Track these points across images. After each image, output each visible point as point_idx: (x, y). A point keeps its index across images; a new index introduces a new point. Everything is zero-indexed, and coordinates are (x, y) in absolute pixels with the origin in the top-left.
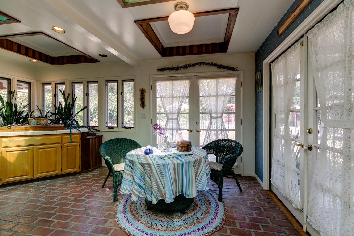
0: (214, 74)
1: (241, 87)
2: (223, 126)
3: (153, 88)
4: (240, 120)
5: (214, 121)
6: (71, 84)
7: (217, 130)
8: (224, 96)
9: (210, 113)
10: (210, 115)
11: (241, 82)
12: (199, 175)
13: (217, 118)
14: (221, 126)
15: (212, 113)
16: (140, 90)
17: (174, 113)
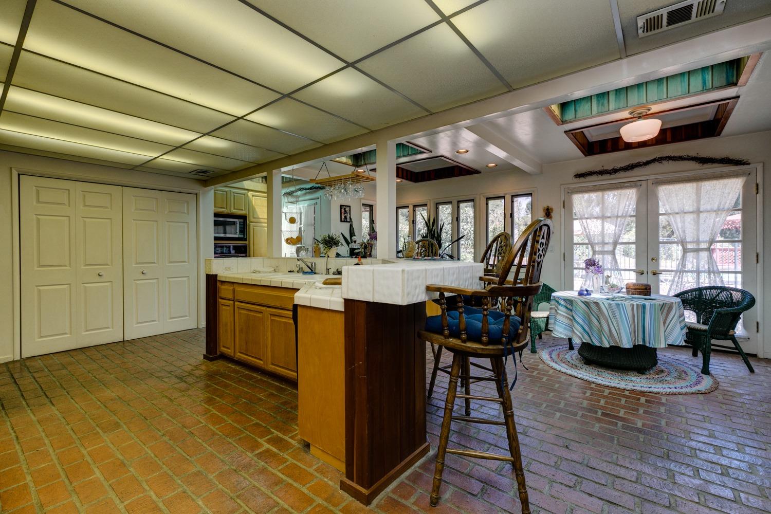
0: (690, 174)
1: (757, 193)
2: (713, 265)
3: (567, 205)
4: (755, 255)
5: (690, 256)
6: (435, 205)
7: (698, 272)
8: (715, 211)
9: (683, 243)
10: (683, 246)
11: (757, 185)
12: (671, 320)
13: (697, 250)
14: (708, 265)
15: (686, 242)
16: (544, 210)
17: (607, 244)
